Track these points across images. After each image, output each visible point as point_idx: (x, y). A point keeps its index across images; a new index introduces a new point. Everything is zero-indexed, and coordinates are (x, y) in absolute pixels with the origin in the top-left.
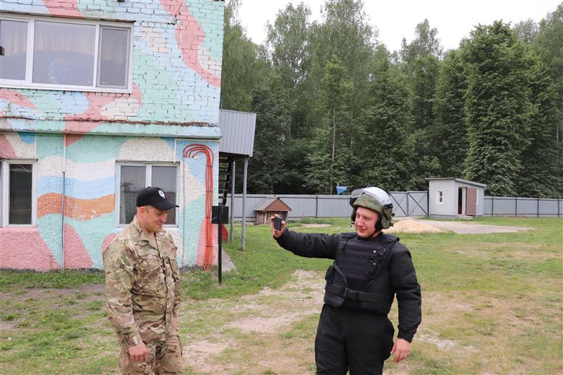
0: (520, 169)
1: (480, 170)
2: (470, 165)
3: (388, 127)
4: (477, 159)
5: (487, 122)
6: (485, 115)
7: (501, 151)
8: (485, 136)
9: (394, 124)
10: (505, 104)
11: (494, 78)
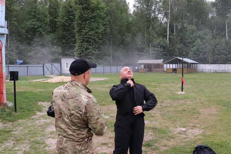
0: (97, 53)
1: (81, 53)
2: (77, 51)
3: (38, 32)
4: (80, 48)
5: (85, 32)
6: (84, 29)
7: (90, 45)
8: (84, 38)
9: (41, 30)
10: (92, 25)
11: (88, 13)
